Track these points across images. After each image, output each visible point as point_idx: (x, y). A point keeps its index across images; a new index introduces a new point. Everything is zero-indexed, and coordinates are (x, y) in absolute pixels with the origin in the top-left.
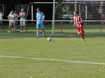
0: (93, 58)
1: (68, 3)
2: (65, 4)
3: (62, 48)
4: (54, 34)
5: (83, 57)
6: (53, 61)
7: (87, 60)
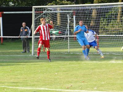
0: (96, 85)
1: (52, 12)
2: (48, 13)
3: (50, 73)
4: (34, 55)
5: (81, 84)
6: (43, 90)
7: (88, 88)
